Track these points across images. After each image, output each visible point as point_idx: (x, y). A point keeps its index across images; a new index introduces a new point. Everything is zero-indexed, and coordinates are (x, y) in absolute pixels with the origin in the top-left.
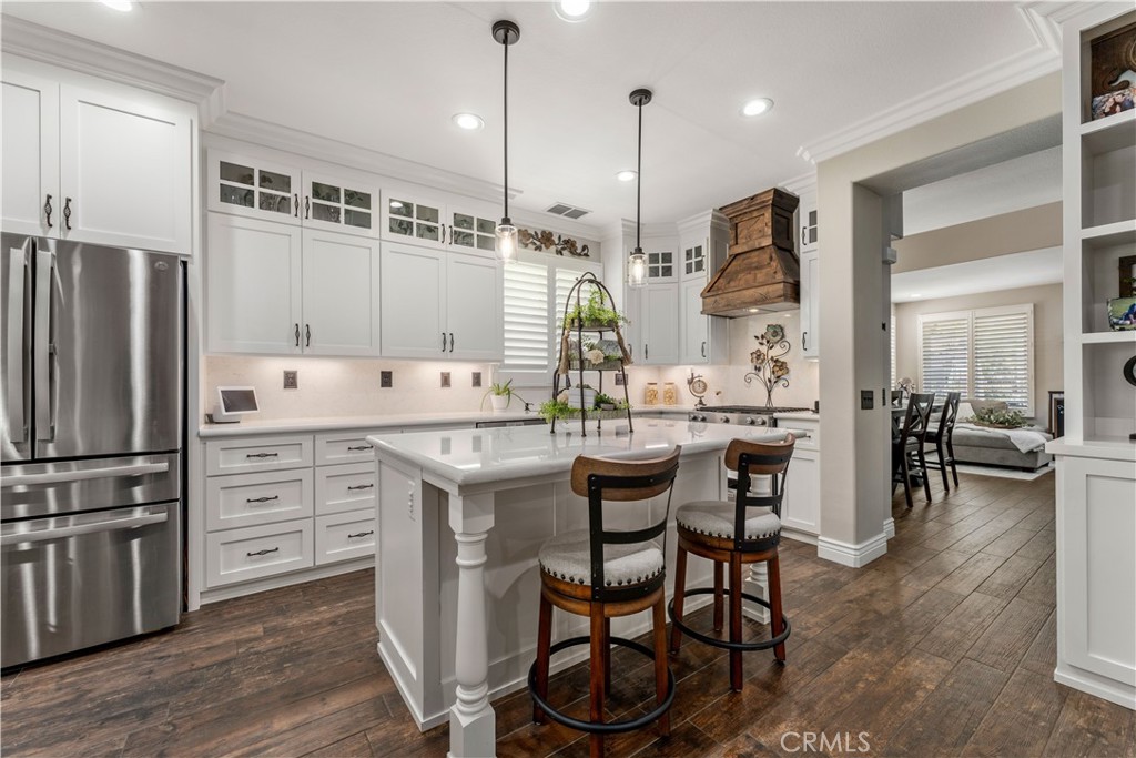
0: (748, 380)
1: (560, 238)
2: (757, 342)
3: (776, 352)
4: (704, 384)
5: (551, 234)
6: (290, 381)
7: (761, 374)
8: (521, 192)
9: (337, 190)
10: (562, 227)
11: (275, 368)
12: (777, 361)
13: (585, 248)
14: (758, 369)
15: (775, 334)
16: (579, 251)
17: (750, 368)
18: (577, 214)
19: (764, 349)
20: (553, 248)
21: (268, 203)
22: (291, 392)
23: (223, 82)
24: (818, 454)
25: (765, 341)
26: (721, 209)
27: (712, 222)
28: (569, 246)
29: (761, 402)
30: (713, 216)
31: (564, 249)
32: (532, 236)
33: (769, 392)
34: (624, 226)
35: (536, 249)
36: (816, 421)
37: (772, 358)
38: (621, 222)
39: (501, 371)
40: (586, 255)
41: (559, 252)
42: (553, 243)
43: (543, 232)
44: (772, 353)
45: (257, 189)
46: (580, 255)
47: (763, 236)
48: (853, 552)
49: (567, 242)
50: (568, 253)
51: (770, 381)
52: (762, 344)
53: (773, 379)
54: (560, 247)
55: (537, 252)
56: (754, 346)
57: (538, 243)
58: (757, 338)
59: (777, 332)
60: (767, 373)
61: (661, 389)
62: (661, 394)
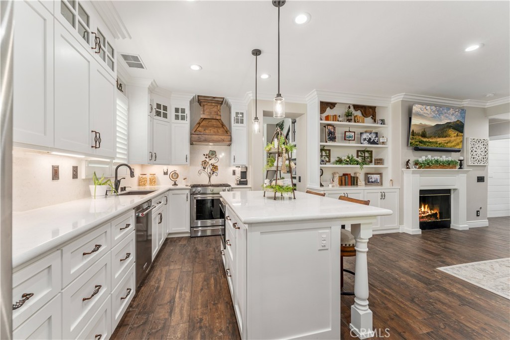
0: (200, 173)
2: (204, 157)
3: (213, 161)
4: (177, 174)
7: (206, 170)
12: (213, 165)
14: (204, 168)
15: (212, 154)
17: (200, 168)
19: (207, 160)
25: (208, 157)
29: (206, 182)
33: (210, 178)
37: (211, 164)
44: (210, 162)
47: (217, 115)
51: (210, 173)
52: (206, 158)
53: (211, 173)
56: (203, 158)
58: (204, 155)
59: (213, 154)
60: (209, 169)
61: (148, 177)
62: (148, 180)
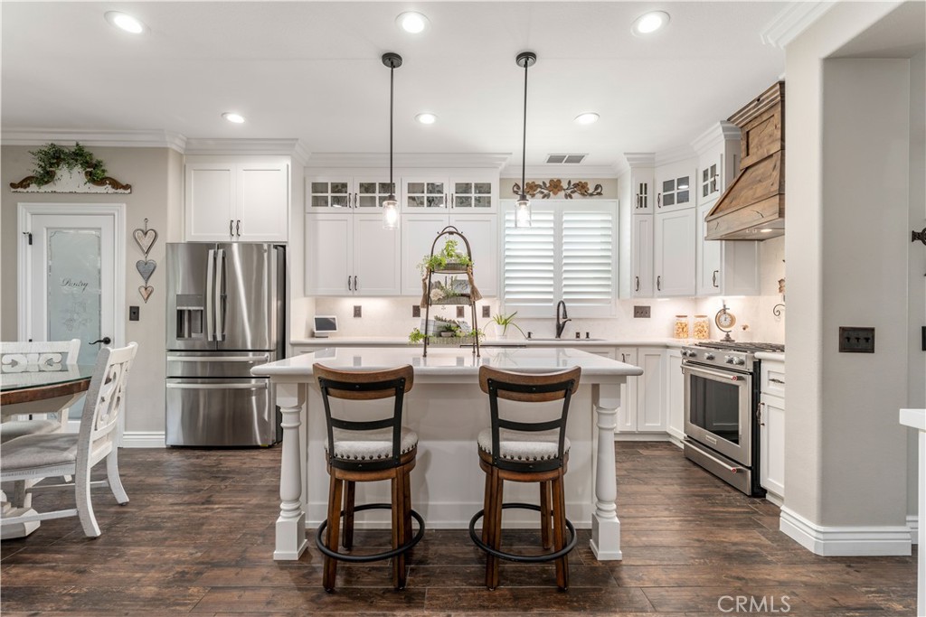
0: (777, 314)
1: (569, 182)
4: (730, 315)
5: (559, 181)
6: (358, 312)
8: (511, 154)
9: (374, 184)
10: (566, 173)
11: (348, 304)
13: (597, 187)
16: (590, 192)
17: (779, 298)
18: (575, 159)
20: (562, 193)
21: (337, 201)
22: (358, 319)
23: (297, 139)
24: (783, 400)
26: (729, 120)
27: (725, 136)
28: (581, 188)
30: (725, 129)
31: (572, 192)
32: (540, 187)
34: (628, 159)
35: (543, 197)
36: (782, 362)
38: (625, 157)
39: (507, 304)
40: (600, 194)
41: (569, 196)
42: (562, 189)
43: (551, 181)
45: (330, 195)
46: (591, 195)
47: (773, 141)
48: (814, 534)
49: (576, 185)
50: (580, 196)
54: (569, 191)
55: (545, 200)
57: (546, 192)
61: (691, 321)
62: (691, 327)
